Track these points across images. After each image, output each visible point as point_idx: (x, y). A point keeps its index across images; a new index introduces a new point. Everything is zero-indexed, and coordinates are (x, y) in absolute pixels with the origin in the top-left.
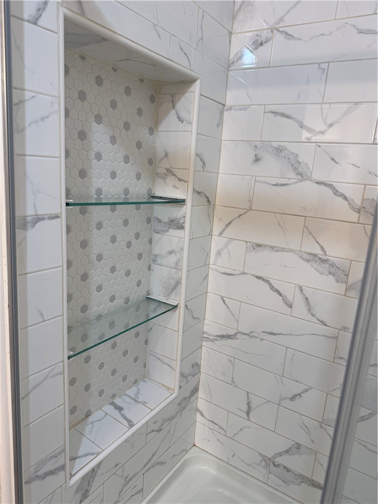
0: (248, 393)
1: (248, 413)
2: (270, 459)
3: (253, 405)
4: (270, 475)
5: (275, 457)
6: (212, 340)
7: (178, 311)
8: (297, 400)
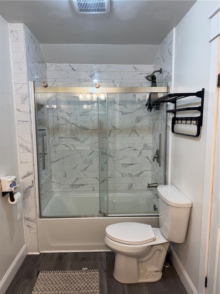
0: (65, 172)
1: (65, 176)
2: (72, 185)
3: (66, 174)
4: (73, 189)
5: (73, 184)
6: (54, 163)
7: (47, 155)
8: (76, 168)
